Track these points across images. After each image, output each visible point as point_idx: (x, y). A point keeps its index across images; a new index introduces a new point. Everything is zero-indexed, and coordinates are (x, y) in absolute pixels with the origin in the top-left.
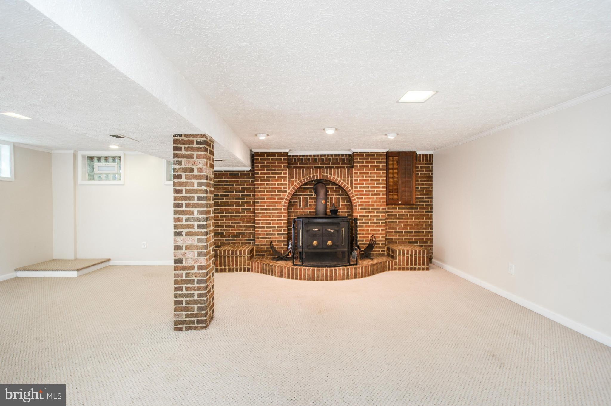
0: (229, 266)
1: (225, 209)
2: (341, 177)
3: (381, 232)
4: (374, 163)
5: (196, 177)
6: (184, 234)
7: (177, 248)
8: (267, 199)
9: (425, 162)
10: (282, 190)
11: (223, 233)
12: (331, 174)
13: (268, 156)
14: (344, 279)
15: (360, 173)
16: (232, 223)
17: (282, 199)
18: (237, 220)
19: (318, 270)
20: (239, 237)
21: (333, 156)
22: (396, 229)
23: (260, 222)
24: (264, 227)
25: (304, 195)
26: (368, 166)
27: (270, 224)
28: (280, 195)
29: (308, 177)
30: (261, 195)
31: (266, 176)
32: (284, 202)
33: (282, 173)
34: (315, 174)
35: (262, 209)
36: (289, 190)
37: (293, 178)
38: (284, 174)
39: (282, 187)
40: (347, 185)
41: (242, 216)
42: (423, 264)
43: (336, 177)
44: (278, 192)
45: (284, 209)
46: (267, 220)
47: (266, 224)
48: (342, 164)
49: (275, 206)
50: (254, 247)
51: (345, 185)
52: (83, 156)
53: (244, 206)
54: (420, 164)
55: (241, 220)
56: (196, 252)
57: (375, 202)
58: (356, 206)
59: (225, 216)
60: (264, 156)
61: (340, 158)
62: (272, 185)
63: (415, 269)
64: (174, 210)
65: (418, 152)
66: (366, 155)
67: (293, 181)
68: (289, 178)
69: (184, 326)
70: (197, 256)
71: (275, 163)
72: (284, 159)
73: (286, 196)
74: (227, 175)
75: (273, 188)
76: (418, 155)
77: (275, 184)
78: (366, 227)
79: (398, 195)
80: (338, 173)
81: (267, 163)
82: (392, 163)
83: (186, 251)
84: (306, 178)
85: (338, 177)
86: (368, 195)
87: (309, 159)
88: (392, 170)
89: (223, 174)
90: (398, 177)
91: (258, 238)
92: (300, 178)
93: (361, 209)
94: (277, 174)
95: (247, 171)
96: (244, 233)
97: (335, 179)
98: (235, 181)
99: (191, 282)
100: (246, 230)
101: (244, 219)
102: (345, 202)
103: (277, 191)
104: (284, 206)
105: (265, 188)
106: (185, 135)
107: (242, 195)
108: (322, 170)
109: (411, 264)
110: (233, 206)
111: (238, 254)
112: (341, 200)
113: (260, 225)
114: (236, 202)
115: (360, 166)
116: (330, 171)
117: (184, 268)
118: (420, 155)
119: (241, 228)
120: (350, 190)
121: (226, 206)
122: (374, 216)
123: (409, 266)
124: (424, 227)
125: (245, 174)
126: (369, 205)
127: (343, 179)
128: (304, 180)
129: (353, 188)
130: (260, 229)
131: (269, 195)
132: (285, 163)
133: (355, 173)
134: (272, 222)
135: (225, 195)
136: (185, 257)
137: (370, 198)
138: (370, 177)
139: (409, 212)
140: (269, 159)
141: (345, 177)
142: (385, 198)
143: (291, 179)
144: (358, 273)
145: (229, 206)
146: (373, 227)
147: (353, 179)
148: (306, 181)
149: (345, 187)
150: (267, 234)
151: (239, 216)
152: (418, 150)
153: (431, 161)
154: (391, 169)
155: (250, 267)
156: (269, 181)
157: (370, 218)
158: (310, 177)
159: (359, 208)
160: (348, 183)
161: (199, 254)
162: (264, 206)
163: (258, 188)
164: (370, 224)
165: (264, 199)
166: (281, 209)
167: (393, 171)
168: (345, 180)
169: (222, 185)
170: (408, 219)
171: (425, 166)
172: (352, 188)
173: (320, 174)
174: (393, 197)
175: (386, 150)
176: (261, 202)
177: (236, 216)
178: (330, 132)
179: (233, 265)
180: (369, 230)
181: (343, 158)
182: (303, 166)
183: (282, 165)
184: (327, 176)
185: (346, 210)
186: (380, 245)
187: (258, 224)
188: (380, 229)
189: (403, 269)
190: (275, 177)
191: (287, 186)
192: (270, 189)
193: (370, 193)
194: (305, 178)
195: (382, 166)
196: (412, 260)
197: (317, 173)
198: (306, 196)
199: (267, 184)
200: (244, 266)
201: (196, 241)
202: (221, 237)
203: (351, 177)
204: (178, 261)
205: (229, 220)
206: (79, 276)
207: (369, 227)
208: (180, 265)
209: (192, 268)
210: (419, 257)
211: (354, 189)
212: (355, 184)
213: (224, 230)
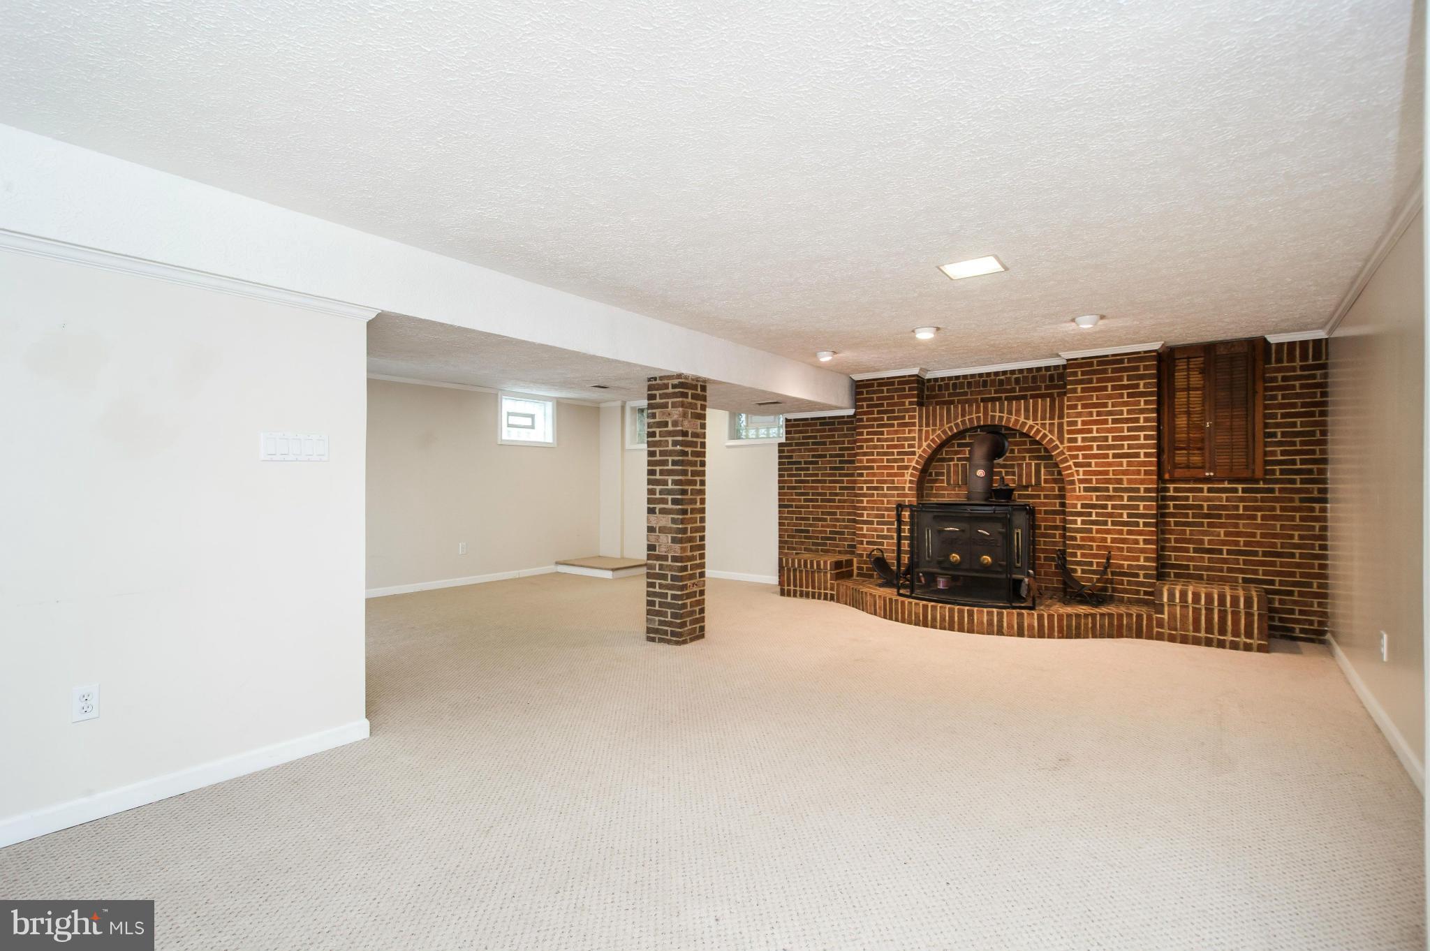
0: (801, 586)
1: (812, 488)
2: (1035, 419)
3: (1141, 545)
4: (1121, 379)
5: (670, 434)
6: (657, 511)
7: (651, 529)
8: (879, 468)
9: (1298, 363)
10: (907, 450)
11: (808, 531)
12: (1010, 413)
13: (880, 385)
14: (990, 633)
15: (1084, 406)
16: (823, 513)
17: (907, 468)
18: (831, 507)
19: (934, 608)
20: (834, 539)
21: (1025, 373)
22: (1202, 542)
23: (865, 512)
24: (872, 523)
25: (959, 459)
26: (1105, 388)
27: (883, 516)
28: (903, 460)
29: (959, 421)
30: (868, 461)
31: (875, 423)
32: (909, 474)
33: (907, 416)
34: (974, 416)
35: (868, 488)
36: (920, 451)
37: (927, 425)
38: (911, 417)
39: (906, 443)
40: (1049, 434)
41: (840, 501)
42: (1249, 634)
43: (1022, 419)
44: (899, 453)
45: (910, 489)
46: (878, 509)
47: (877, 515)
48: (1047, 388)
49: (893, 482)
50: (855, 559)
51: (1045, 436)
52: (633, 409)
53: (842, 482)
54: (1279, 370)
55: (838, 507)
56: (670, 536)
57: (1125, 473)
58: (1073, 482)
59: (811, 500)
60: (872, 385)
61: (1041, 376)
62: (886, 440)
63: (1221, 644)
64: (648, 479)
65: (1273, 339)
66: (1099, 363)
67: (927, 432)
68: (919, 427)
69: (657, 636)
70: (672, 543)
71: (892, 398)
72: (910, 389)
73: (914, 461)
74: (815, 425)
75: (889, 447)
76: (1274, 348)
77: (892, 440)
78: (1098, 531)
79: (1203, 455)
80: (1027, 410)
81: (879, 399)
82: (1186, 373)
83: (660, 534)
84: (955, 424)
85: (1027, 418)
86: (1106, 456)
87: (969, 383)
88: (1186, 393)
89: (809, 425)
90: (1203, 410)
91: (862, 543)
92: (942, 425)
93: (1086, 489)
94: (896, 418)
95: (848, 417)
96: (843, 533)
97: (1021, 422)
98: (828, 437)
99: (664, 577)
100: (846, 527)
101: (843, 507)
102: (1053, 475)
103: (897, 452)
104: (911, 482)
105: (875, 447)
106: (660, 377)
107: (841, 462)
108: (990, 406)
109: (1209, 629)
110: (825, 481)
111: (815, 567)
112: (1043, 470)
113: (865, 518)
114: (830, 475)
115: (1083, 390)
116: (1008, 405)
117: (658, 558)
118: (1280, 345)
119: (838, 524)
120: (1056, 447)
121: (813, 481)
122: (1123, 507)
123: (1203, 634)
124: (1296, 541)
125: (846, 423)
126: (1108, 481)
127: (1039, 422)
128: (951, 429)
129: (1066, 441)
130: (865, 526)
131: (882, 461)
132: (913, 396)
133: (1070, 407)
134: (886, 513)
135: (812, 463)
136: (658, 542)
137: (1110, 464)
138: (1110, 413)
139: (1242, 499)
140: (882, 391)
141: (1043, 418)
142: (1155, 463)
143: (924, 429)
144: (1029, 625)
145: (819, 481)
146: (1121, 532)
147: (1066, 419)
148: (955, 431)
149: (1044, 439)
150: (878, 537)
151: (834, 501)
152: (1270, 333)
153: (1320, 358)
154: (1183, 390)
155: (835, 593)
156: (882, 433)
157: (1110, 510)
158: (963, 422)
159: (1079, 487)
160: (1051, 432)
161: (674, 540)
162: (872, 482)
163: (861, 447)
164: (1110, 527)
165: (872, 468)
166: (903, 488)
167: (1189, 394)
168: (1045, 424)
169: (808, 444)
170: (1239, 517)
171: (1299, 373)
172: (1062, 443)
173: (986, 414)
174: (1188, 460)
175: (1156, 346)
176: (868, 475)
177: (829, 501)
178: (925, 335)
179: (807, 587)
180: (1109, 540)
181: (1050, 375)
182: (956, 398)
183: (907, 401)
184: (1001, 418)
185: (1057, 493)
186: (1141, 579)
187: (862, 515)
188: (1141, 538)
189: (1184, 640)
190: (893, 425)
191: (916, 443)
192: (883, 448)
193: (1111, 452)
194: (952, 424)
195: (1145, 386)
196: (1212, 618)
197: (978, 411)
198: (964, 461)
199: (879, 440)
200: (824, 590)
201: (670, 522)
202: (806, 537)
203: (1061, 417)
204: (651, 547)
205: (819, 507)
206: (615, 579)
207: (1108, 532)
208: (653, 552)
209: (665, 558)
210: (1236, 614)
211: (1066, 444)
212: (1069, 432)
213: (811, 525)
